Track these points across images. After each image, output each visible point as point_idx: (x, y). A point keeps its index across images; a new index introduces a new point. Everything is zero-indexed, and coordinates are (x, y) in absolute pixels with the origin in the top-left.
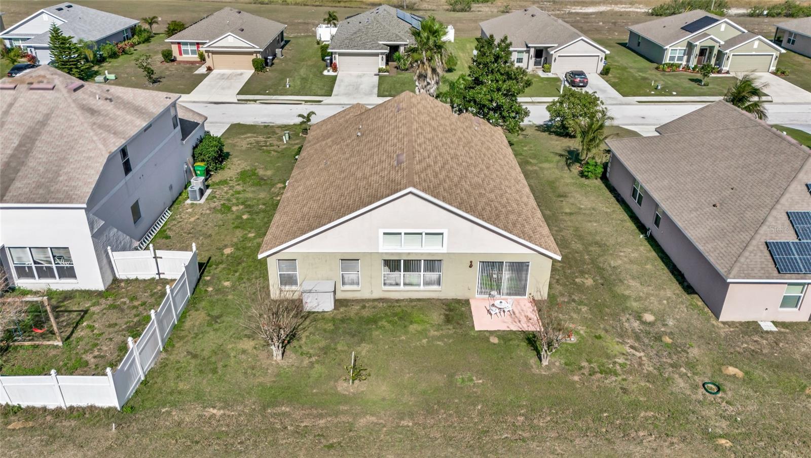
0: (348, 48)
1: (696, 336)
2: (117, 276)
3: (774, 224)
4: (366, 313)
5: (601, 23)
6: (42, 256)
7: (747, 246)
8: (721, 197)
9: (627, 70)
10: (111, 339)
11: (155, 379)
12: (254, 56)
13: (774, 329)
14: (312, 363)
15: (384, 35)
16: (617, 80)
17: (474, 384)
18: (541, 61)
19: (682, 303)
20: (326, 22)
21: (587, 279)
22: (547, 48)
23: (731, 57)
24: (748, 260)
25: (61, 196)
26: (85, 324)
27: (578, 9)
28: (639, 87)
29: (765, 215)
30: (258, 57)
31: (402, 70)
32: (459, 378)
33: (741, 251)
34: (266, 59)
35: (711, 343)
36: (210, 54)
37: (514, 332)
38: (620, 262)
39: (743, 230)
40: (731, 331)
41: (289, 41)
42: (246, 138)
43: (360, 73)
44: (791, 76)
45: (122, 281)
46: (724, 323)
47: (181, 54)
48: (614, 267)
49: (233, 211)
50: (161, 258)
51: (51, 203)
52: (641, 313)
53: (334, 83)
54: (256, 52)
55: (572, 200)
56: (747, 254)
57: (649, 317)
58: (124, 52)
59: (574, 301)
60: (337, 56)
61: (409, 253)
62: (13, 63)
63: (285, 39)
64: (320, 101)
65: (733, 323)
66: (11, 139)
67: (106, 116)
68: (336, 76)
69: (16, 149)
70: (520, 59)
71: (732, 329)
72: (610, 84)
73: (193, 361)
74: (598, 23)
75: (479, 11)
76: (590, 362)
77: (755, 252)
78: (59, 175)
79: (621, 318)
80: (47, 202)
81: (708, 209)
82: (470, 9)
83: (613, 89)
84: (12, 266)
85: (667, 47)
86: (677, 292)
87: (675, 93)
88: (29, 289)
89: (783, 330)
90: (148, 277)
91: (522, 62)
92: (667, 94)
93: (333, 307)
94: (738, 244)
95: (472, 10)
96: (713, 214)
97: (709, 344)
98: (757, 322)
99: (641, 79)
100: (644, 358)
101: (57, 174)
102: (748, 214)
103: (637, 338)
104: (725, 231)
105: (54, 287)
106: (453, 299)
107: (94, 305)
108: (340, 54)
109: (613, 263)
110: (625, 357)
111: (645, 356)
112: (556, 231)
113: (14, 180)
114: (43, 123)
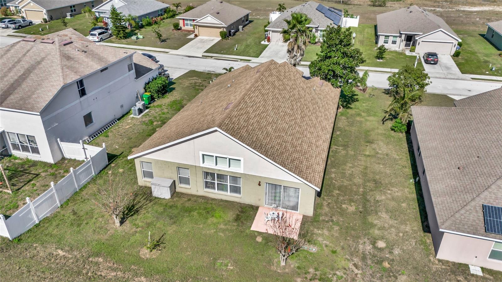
0: (278, 27)
1: (411, 266)
2: (65, 156)
3: (495, 191)
4: (187, 205)
5: (478, 19)
6: (23, 139)
7: (467, 205)
8: (466, 162)
9: (477, 54)
11: (45, 224)
12: (222, 30)
13: (480, 273)
14: (136, 232)
16: (463, 61)
17: (227, 268)
18: (410, 44)
19: (415, 238)
20: (278, 10)
21: (351, 206)
22: (414, 35)
24: (463, 217)
25: (29, 106)
26: (32, 182)
27: (467, 8)
28: (478, 67)
29: (492, 183)
30: (224, 30)
31: (312, 44)
32: (219, 262)
33: (460, 208)
34: (230, 32)
35: (421, 274)
36: (197, 27)
38: (383, 197)
39: (470, 191)
40: (442, 269)
41: (253, 21)
42: (191, 80)
45: (67, 159)
46: (440, 261)
47: (184, 26)
48: (377, 201)
49: (153, 125)
50: (87, 149)
52: (377, 240)
53: (264, 49)
54: (223, 27)
55: (374, 146)
56: (463, 212)
57: (381, 244)
58: (156, 23)
59: (332, 221)
60: (271, 32)
61: (219, 170)
62: (95, 26)
63: (249, 20)
64: (250, 60)
65: (448, 262)
66: (20, 71)
67: (76, 61)
68: (268, 45)
69: (20, 76)
70: (394, 41)
71: (443, 267)
72: (456, 64)
73: (72, 217)
74: (476, 18)
75: (391, 7)
76: (316, 269)
77: (470, 211)
79: (359, 240)
81: (453, 170)
82: (385, 5)
83: (457, 67)
84: (10, 142)
88: (18, 156)
89: (487, 276)
90: (81, 159)
91: (395, 44)
92: (499, 74)
93: (170, 197)
94: (461, 202)
95: (386, 5)
96: (454, 175)
97: (418, 275)
98: (468, 265)
99: (484, 62)
100: (359, 276)
101: (33, 93)
102: (480, 180)
103: (364, 258)
104: (457, 190)
105: (30, 158)
106: (248, 205)
107: (43, 172)
108: (273, 31)
109: (378, 198)
110: (345, 271)
111: (361, 274)
112: (350, 167)
113: (11, 94)
114: (39, 63)
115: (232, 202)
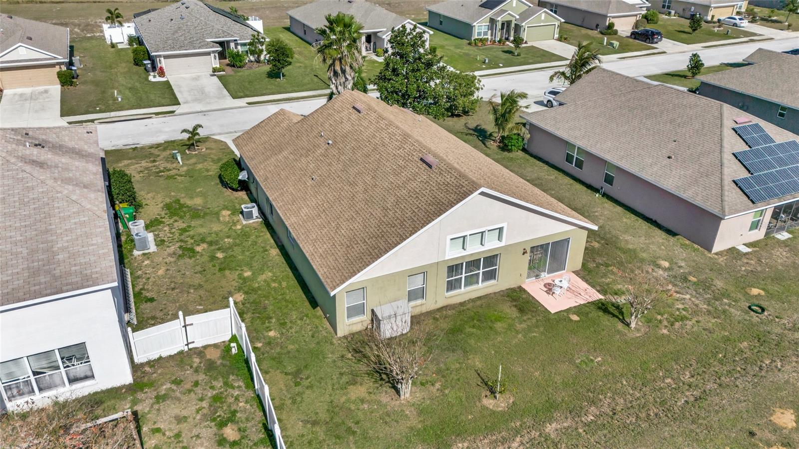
0: (173, 49)
1: (707, 269)
2: (136, 361)
3: (729, 165)
6: (44, 362)
7: (722, 186)
8: (669, 150)
9: (446, 48)
10: (198, 436)
12: (57, 69)
14: (440, 390)
15: (209, 32)
17: (595, 363)
19: (674, 245)
22: (376, 33)
23: (526, 29)
24: (730, 198)
29: (720, 159)
30: (63, 70)
31: (240, 67)
33: (720, 191)
35: (722, 272)
37: (584, 305)
40: (725, 260)
42: (127, 166)
43: (194, 75)
44: (571, 41)
46: (716, 254)
50: (192, 324)
51: (67, 291)
52: (655, 261)
53: (173, 89)
54: (60, 64)
56: (726, 193)
57: (664, 263)
60: (162, 59)
61: (472, 254)
64: (173, 112)
65: (720, 251)
68: (168, 81)
71: (725, 258)
73: (317, 429)
76: (660, 314)
77: (730, 190)
78: (55, 254)
79: (646, 269)
80: (62, 292)
81: (665, 162)
85: (475, 24)
86: (664, 237)
87: (501, 65)
90: (174, 352)
92: (496, 66)
93: (410, 328)
94: (713, 186)
96: (671, 165)
98: (735, 247)
99: (465, 55)
100: (693, 299)
103: (673, 283)
106: (508, 289)
107: (136, 403)
108: (166, 57)
110: (680, 302)
111: (692, 296)
115: (486, 295)
